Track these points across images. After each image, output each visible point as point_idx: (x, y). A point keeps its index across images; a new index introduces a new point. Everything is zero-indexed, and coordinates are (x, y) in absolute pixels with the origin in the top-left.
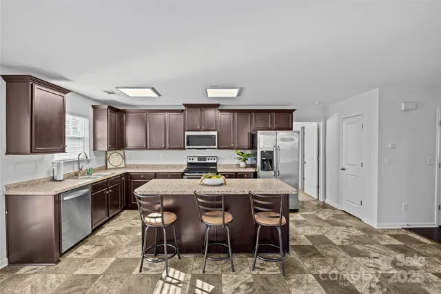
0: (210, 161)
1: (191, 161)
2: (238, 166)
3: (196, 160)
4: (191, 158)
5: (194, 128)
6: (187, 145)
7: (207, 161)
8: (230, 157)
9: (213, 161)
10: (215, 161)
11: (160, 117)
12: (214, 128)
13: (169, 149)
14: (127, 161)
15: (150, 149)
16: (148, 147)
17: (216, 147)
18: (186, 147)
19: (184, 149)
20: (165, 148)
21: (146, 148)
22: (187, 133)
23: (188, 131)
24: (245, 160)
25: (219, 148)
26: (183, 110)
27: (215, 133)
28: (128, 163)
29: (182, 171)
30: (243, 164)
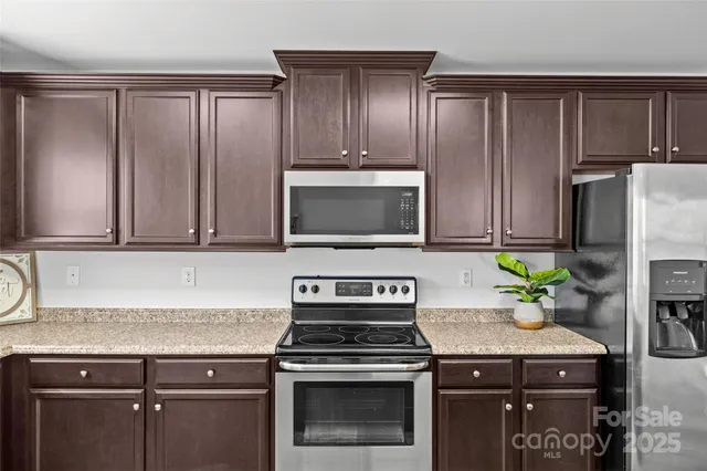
0: (387, 298)
1: (309, 298)
2: (506, 317)
3: (328, 295)
4: (309, 284)
5: (327, 157)
6: (293, 231)
7: (376, 298)
8: (470, 281)
9: (399, 298)
10: (410, 298)
11: (181, 108)
12: (410, 159)
13: (216, 246)
14: (43, 291)
15: (133, 246)
16: (125, 236)
17: (420, 238)
18: (289, 238)
19: (279, 245)
20: (195, 244)
21: (115, 243)
22: (293, 179)
23: (296, 167)
24: (536, 293)
25: (429, 245)
26: (277, 80)
27: (416, 179)
28: (49, 301)
29: (271, 349)
30: (528, 313)
